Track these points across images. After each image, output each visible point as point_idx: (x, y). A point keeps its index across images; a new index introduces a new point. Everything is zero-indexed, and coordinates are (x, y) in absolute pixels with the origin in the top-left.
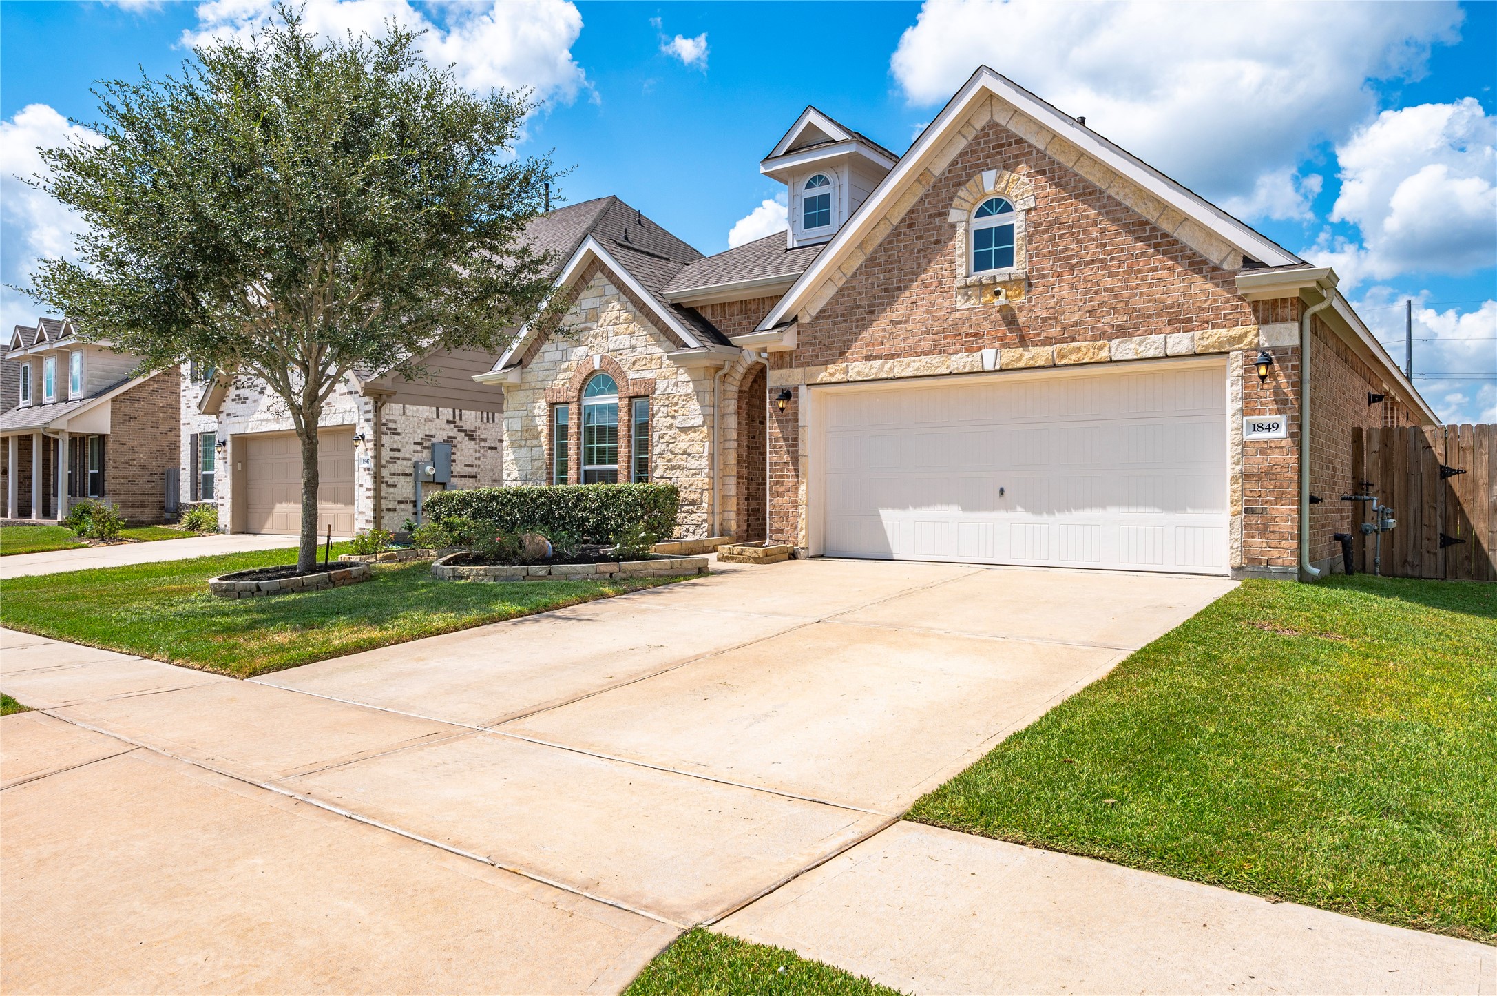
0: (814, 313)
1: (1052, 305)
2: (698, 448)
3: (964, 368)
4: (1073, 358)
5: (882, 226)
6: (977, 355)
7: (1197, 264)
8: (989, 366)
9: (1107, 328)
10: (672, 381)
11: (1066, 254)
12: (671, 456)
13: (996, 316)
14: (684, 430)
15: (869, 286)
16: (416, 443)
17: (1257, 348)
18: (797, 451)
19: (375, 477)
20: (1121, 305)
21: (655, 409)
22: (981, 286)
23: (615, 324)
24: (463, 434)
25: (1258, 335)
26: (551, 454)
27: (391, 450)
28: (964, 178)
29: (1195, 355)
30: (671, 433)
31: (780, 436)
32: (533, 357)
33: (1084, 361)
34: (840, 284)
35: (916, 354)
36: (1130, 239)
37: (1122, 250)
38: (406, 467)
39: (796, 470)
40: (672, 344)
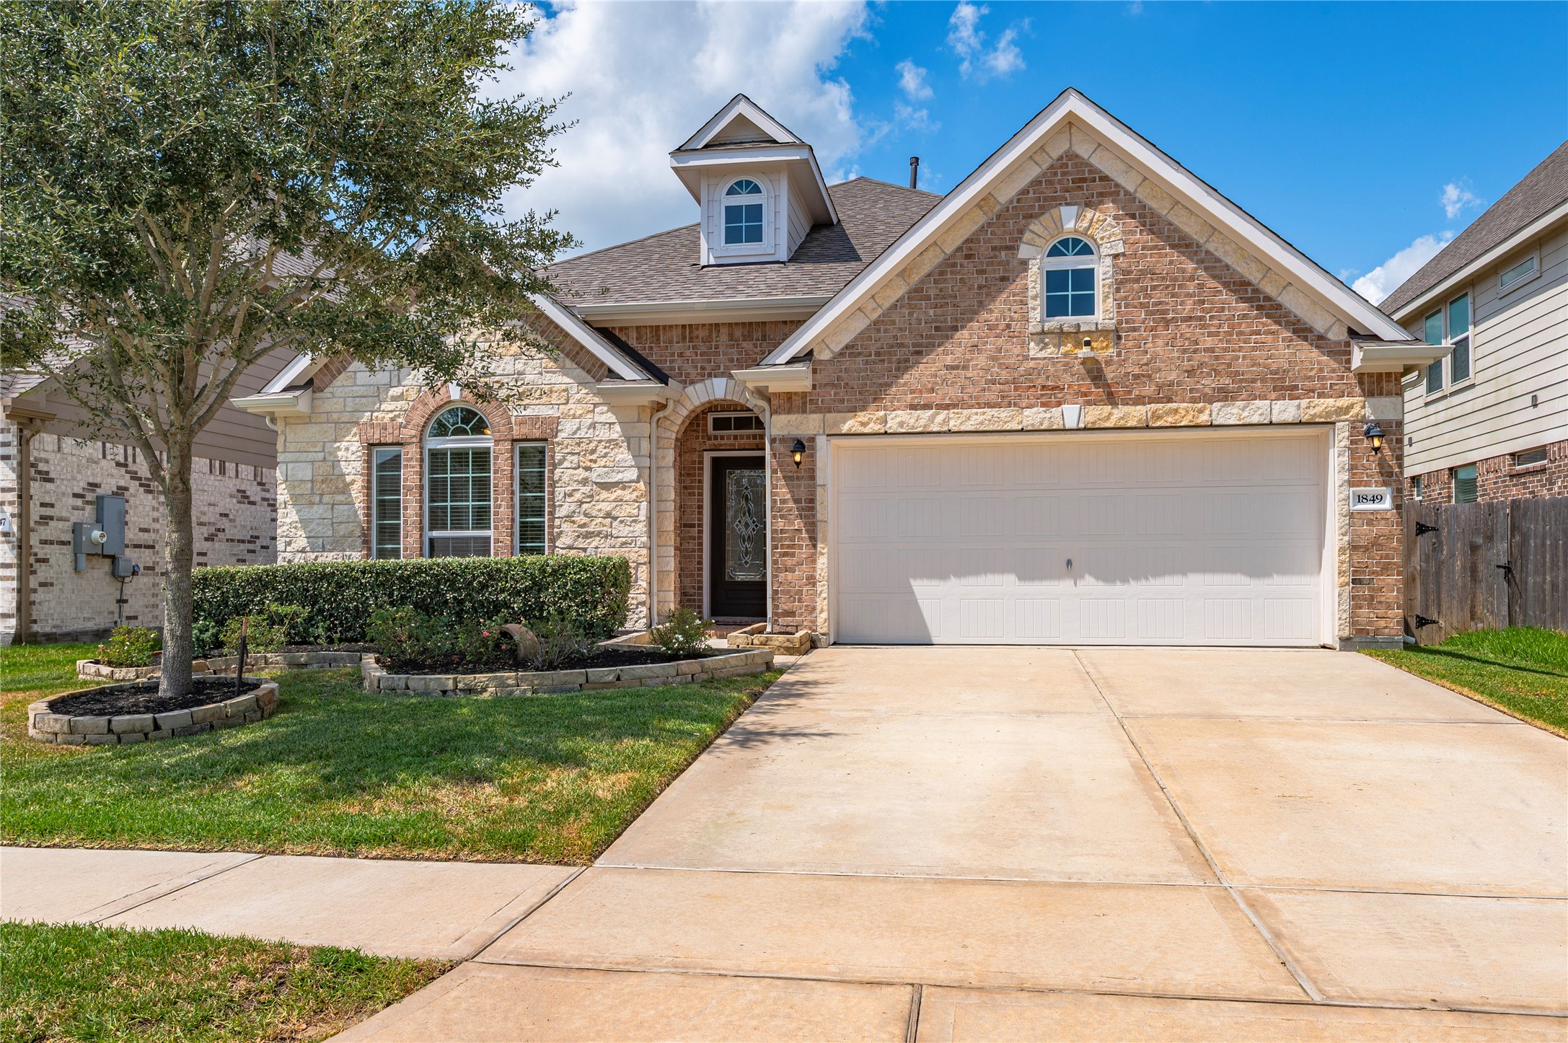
0: (837, 349)
1: (1145, 361)
2: (630, 509)
3: (1042, 424)
4: (1170, 420)
5: (931, 253)
6: (1056, 412)
7: (1302, 331)
8: (1071, 423)
9: (1207, 390)
10: (587, 421)
11: (1159, 307)
12: (585, 520)
13: (1078, 367)
14: (606, 486)
15: (913, 322)
16: (76, 495)
17: (1364, 420)
18: (814, 516)
19: (20, 547)
20: (1224, 366)
21: (558, 457)
22: (1061, 335)
24: (137, 483)
25: (1363, 407)
26: (368, 515)
27: (42, 505)
28: (1037, 211)
29: (1300, 423)
30: (586, 489)
31: (789, 496)
32: (334, 377)
33: (1182, 424)
34: (875, 316)
35: (979, 406)
36: (1232, 299)
37: (1223, 309)
38: (63, 531)
39: (813, 538)
40: (584, 374)
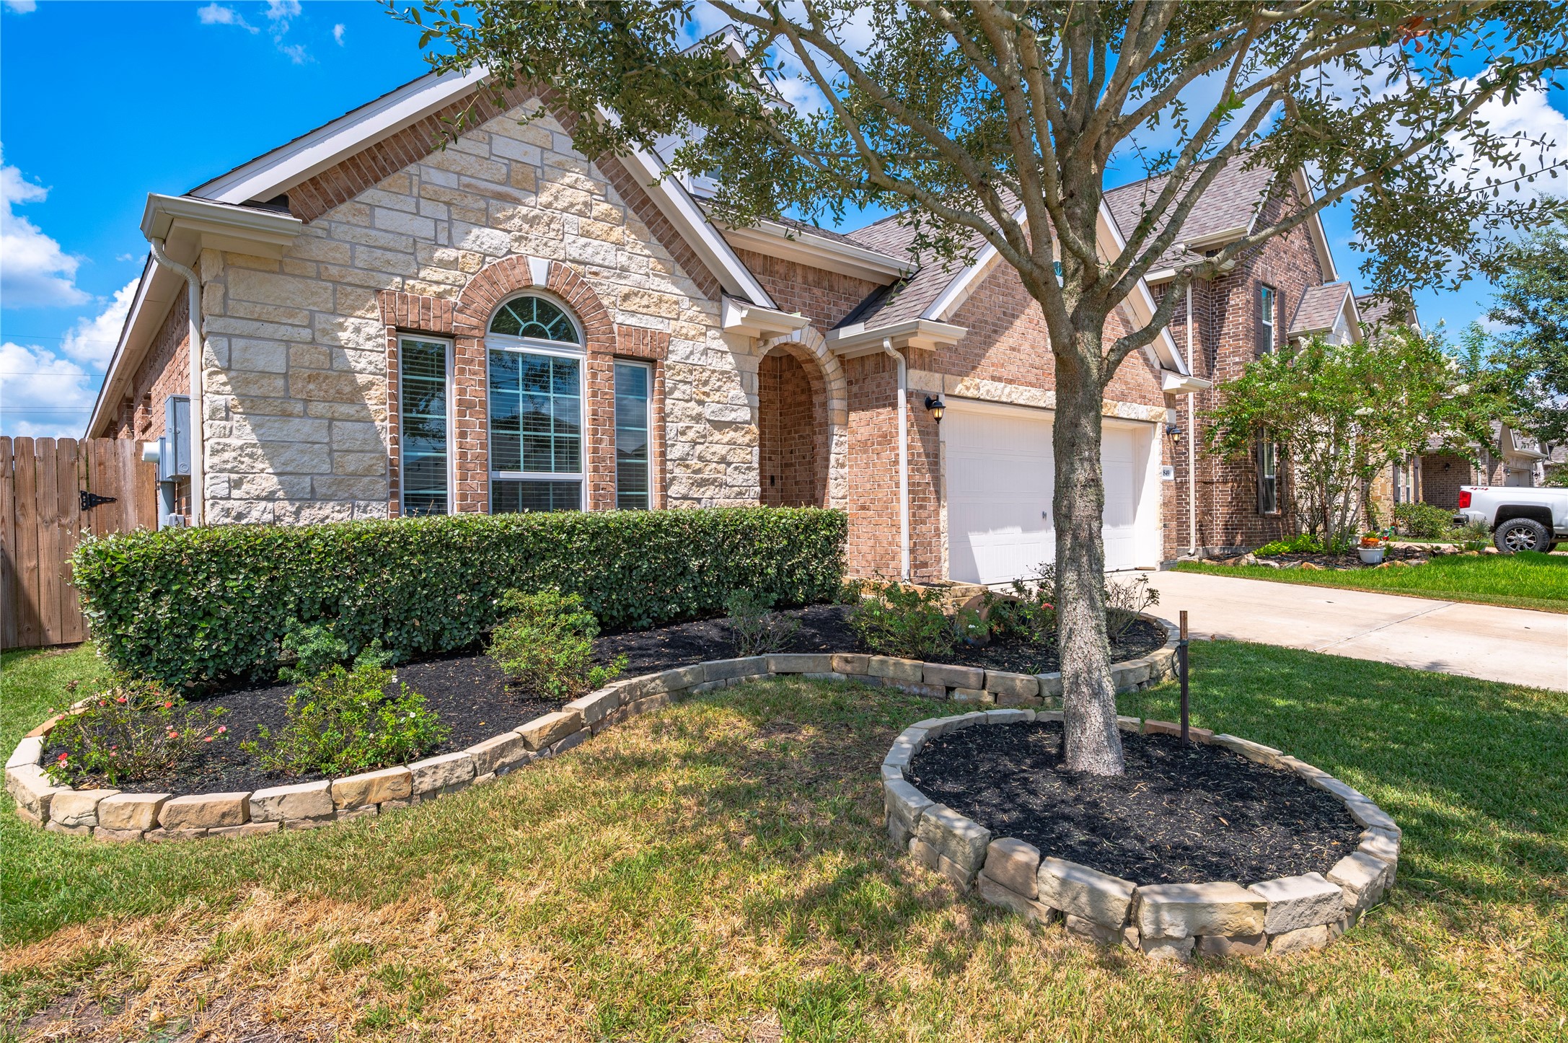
0: (950, 314)
2: (743, 454)
7: (1146, 360)
9: (1116, 392)
10: (700, 345)
12: (700, 465)
14: (719, 426)
17: (1166, 422)
18: (938, 471)
20: (1123, 377)
21: (669, 384)
23: (581, 214)
25: (1165, 414)
26: (394, 441)
29: (1146, 421)
30: (700, 427)
31: (922, 450)
32: (330, 204)
34: (971, 292)
35: (1027, 384)
39: (937, 492)
40: (695, 288)
